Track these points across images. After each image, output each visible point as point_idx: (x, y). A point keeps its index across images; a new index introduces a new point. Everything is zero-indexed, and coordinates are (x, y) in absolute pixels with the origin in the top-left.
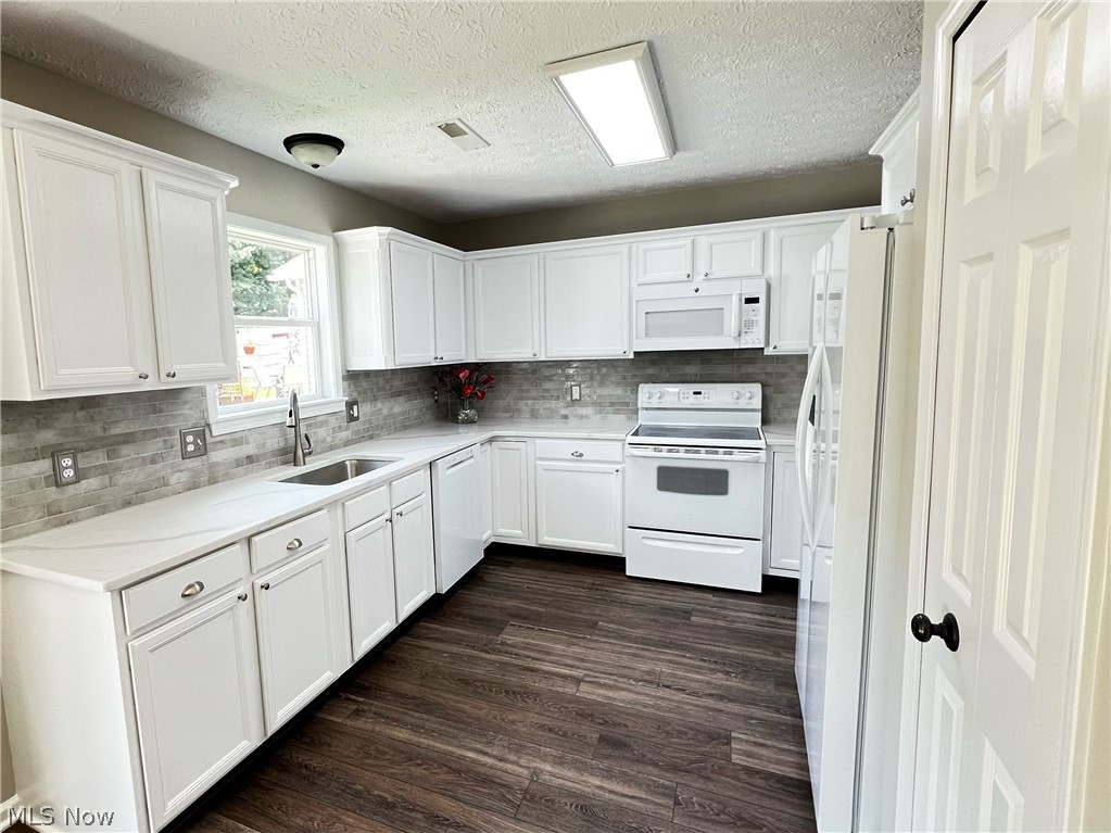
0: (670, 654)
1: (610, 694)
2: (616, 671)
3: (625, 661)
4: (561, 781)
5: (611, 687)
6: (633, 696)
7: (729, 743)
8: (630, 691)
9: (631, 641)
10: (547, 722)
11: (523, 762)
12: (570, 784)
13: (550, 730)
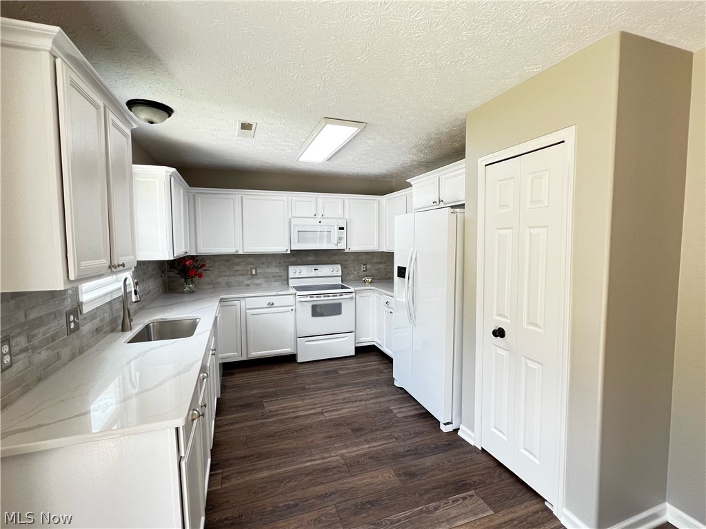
0: (345, 389)
1: (339, 413)
2: (332, 403)
3: (331, 398)
4: (354, 453)
5: (337, 410)
6: (347, 410)
7: (392, 412)
8: (344, 408)
9: (325, 389)
10: (325, 435)
11: (333, 454)
12: (358, 452)
13: (331, 437)
